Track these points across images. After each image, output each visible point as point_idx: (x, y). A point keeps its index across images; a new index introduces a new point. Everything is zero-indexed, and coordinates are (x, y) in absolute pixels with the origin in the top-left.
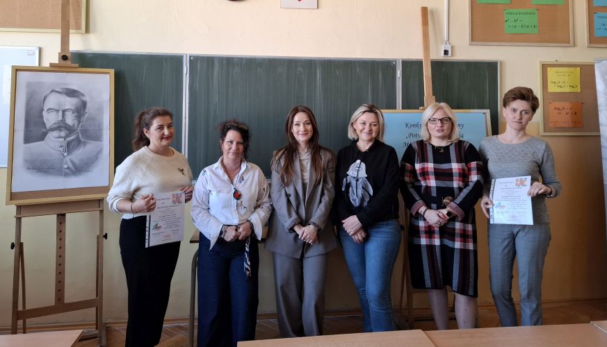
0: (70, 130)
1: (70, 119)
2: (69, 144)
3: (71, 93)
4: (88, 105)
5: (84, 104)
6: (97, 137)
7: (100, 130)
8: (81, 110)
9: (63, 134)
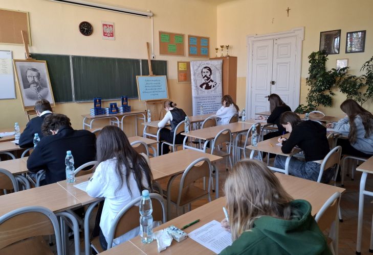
0: (37, 84)
1: (36, 80)
2: (38, 89)
3: (34, 70)
4: (41, 74)
5: (39, 74)
6: (46, 86)
7: (46, 84)
8: (39, 76)
9: (35, 85)
